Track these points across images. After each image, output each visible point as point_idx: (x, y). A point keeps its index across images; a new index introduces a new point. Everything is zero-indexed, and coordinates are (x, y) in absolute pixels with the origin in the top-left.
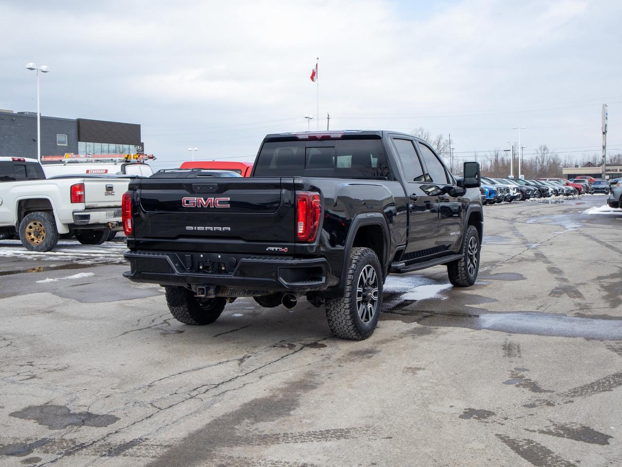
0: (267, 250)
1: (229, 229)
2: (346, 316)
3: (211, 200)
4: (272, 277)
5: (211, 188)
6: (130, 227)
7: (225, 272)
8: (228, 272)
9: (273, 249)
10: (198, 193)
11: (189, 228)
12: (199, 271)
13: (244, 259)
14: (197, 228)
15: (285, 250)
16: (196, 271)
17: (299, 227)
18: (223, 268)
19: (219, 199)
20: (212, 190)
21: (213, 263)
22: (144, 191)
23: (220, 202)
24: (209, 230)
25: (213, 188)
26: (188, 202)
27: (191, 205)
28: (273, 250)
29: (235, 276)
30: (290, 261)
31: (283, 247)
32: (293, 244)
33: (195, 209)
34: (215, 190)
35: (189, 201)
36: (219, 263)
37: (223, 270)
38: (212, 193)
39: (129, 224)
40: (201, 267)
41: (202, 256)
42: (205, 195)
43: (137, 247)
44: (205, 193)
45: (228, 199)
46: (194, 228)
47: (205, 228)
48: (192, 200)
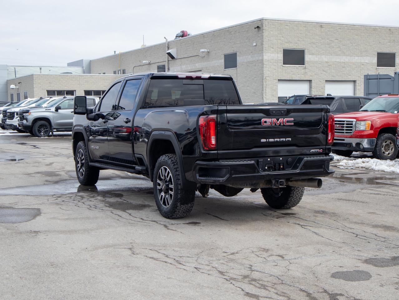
0: (311, 151)
1: (290, 139)
3: (281, 120)
5: (283, 112)
7: (283, 169)
8: (286, 169)
10: (273, 116)
11: (263, 140)
12: (265, 170)
14: (269, 140)
15: (321, 151)
16: (263, 171)
17: (329, 136)
19: (286, 119)
22: (229, 115)
23: (288, 122)
24: (277, 141)
26: (265, 122)
27: (268, 124)
28: (314, 151)
31: (320, 149)
32: (325, 147)
34: (285, 113)
35: (266, 121)
36: (279, 163)
37: (281, 168)
38: (283, 115)
39: (213, 140)
40: (266, 168)
41: (269, 159)
42: (278, 117)
43: (219, 158)
44: (278, 115)
45: (292, 119)
46: (267, 140)
47: (274, 140)
48: (269, 120)
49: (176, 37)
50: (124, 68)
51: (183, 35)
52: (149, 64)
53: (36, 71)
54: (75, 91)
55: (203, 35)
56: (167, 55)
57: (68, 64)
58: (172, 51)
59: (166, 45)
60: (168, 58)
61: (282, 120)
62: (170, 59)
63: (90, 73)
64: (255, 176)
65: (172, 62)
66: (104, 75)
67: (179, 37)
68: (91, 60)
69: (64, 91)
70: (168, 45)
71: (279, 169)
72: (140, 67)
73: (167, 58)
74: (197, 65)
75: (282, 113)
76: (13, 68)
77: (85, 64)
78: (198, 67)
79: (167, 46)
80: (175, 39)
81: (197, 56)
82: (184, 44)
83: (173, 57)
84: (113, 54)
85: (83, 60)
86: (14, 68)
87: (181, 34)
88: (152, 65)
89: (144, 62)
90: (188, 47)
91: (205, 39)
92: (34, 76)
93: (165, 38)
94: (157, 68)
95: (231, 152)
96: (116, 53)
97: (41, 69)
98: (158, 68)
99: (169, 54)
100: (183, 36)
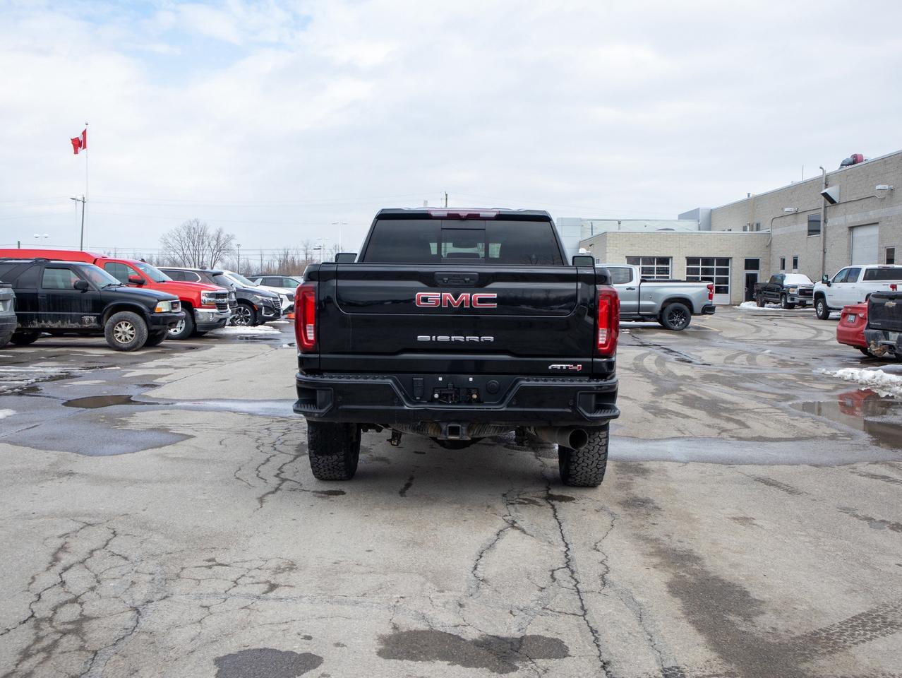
0: (550, 367)
1: (492, 338)
2: (600, 455)
3: (464, 296)
4: (569, 407)
5: (467, 279)
6: (312, 338)
7: (479, 401)
8: (483, 402)
9: (558, 366)
10: (443, 286)
11: (423, 338)
12: (433, 400)
13: (524, 383)
14: (436, 338)
15: (578, 367)
16: (428, 402)
17: (601, 335)
18: (475, 396)
19: (479, 296)
20: (469, 282)
21: (459, 389)
22: (342, 283)
23: (481, 301)
24: (457, 341)
25: (471, 280)
26: (425, 300)
27: (431, 304)
28: (559, 368)
29: (508, 406)
30: (585, 383)
31: (575, 364)
32: (590, 360)
33: (439, 310)
34: (473, 282)
35: (428, 298)
36: (468, 389)
37: (474, 399)
38: (468, 287)
39: (310, 333)
40: (436, 396)
41: (440, 379)
42: (457, 290)
43: (322, 368)
44: (456, 287)
45: (495, 295)
46: (431, 338)
47: (450, 338)
48: (434, 296)
49: (842, 165)
50: (757, 221)
51: (856, 160)
52: (796, 213)
53: (613, 228)
54: (672, 257)
55: (884, 161)
56: (823, 198)
57: (680, 216)
58: (832, 191)
59: (822, 181)
60: (825, 204)
61: (467, 297)
62: (829, 204)
63: (710, 230)
64: (394, 410)
65: (831, 209)
66: (730, 232)
67: (846, 165)
68: (712, 208)
69: (654, 258)
70: (826, 180)
71: (470, 402)
72: (783, 219)
73: (823, 203)
74: (871, 213)
75: (466, 281)
76: (589, 222)
77: (702, 216)
78: (873, 217)
79: (824, 182)
80: (840, 168)
81: (873, 198)
82: (852, 177)
83: (832, 201)
84: (746, 197)
85: (698, 209)
86: (592, 223)
87: (851, 160)
88: (800, 215)
89: (786, 210)
90: (858, 183)
91: (887, 167)
92: (608, 235)
93: (821, 168)
94: (807, 221)
95: (349, 359)
96: (751, 196)
97: (619, 223)
98: (809, 221)
99: (825, 195)
100: (854, 163)
